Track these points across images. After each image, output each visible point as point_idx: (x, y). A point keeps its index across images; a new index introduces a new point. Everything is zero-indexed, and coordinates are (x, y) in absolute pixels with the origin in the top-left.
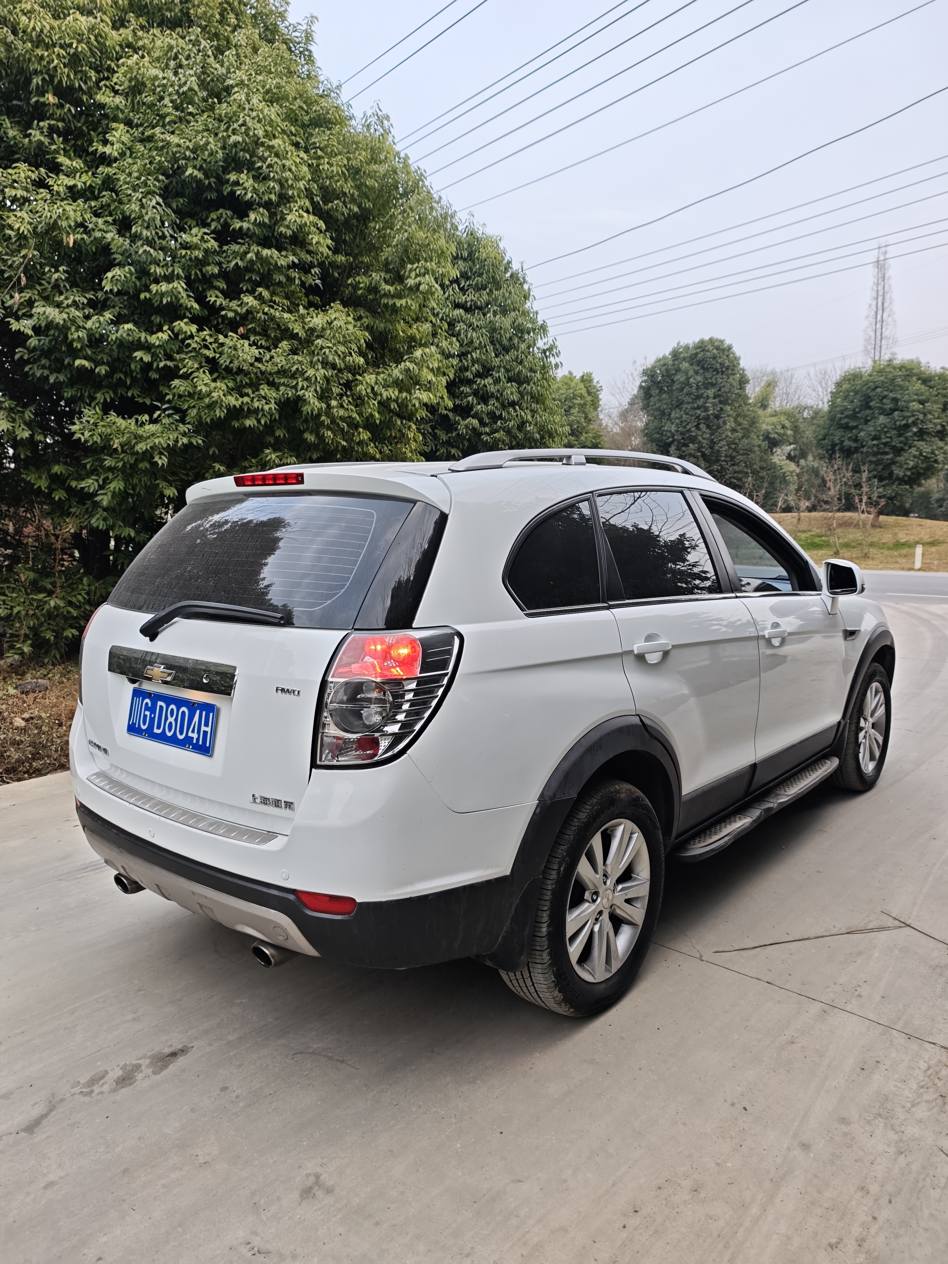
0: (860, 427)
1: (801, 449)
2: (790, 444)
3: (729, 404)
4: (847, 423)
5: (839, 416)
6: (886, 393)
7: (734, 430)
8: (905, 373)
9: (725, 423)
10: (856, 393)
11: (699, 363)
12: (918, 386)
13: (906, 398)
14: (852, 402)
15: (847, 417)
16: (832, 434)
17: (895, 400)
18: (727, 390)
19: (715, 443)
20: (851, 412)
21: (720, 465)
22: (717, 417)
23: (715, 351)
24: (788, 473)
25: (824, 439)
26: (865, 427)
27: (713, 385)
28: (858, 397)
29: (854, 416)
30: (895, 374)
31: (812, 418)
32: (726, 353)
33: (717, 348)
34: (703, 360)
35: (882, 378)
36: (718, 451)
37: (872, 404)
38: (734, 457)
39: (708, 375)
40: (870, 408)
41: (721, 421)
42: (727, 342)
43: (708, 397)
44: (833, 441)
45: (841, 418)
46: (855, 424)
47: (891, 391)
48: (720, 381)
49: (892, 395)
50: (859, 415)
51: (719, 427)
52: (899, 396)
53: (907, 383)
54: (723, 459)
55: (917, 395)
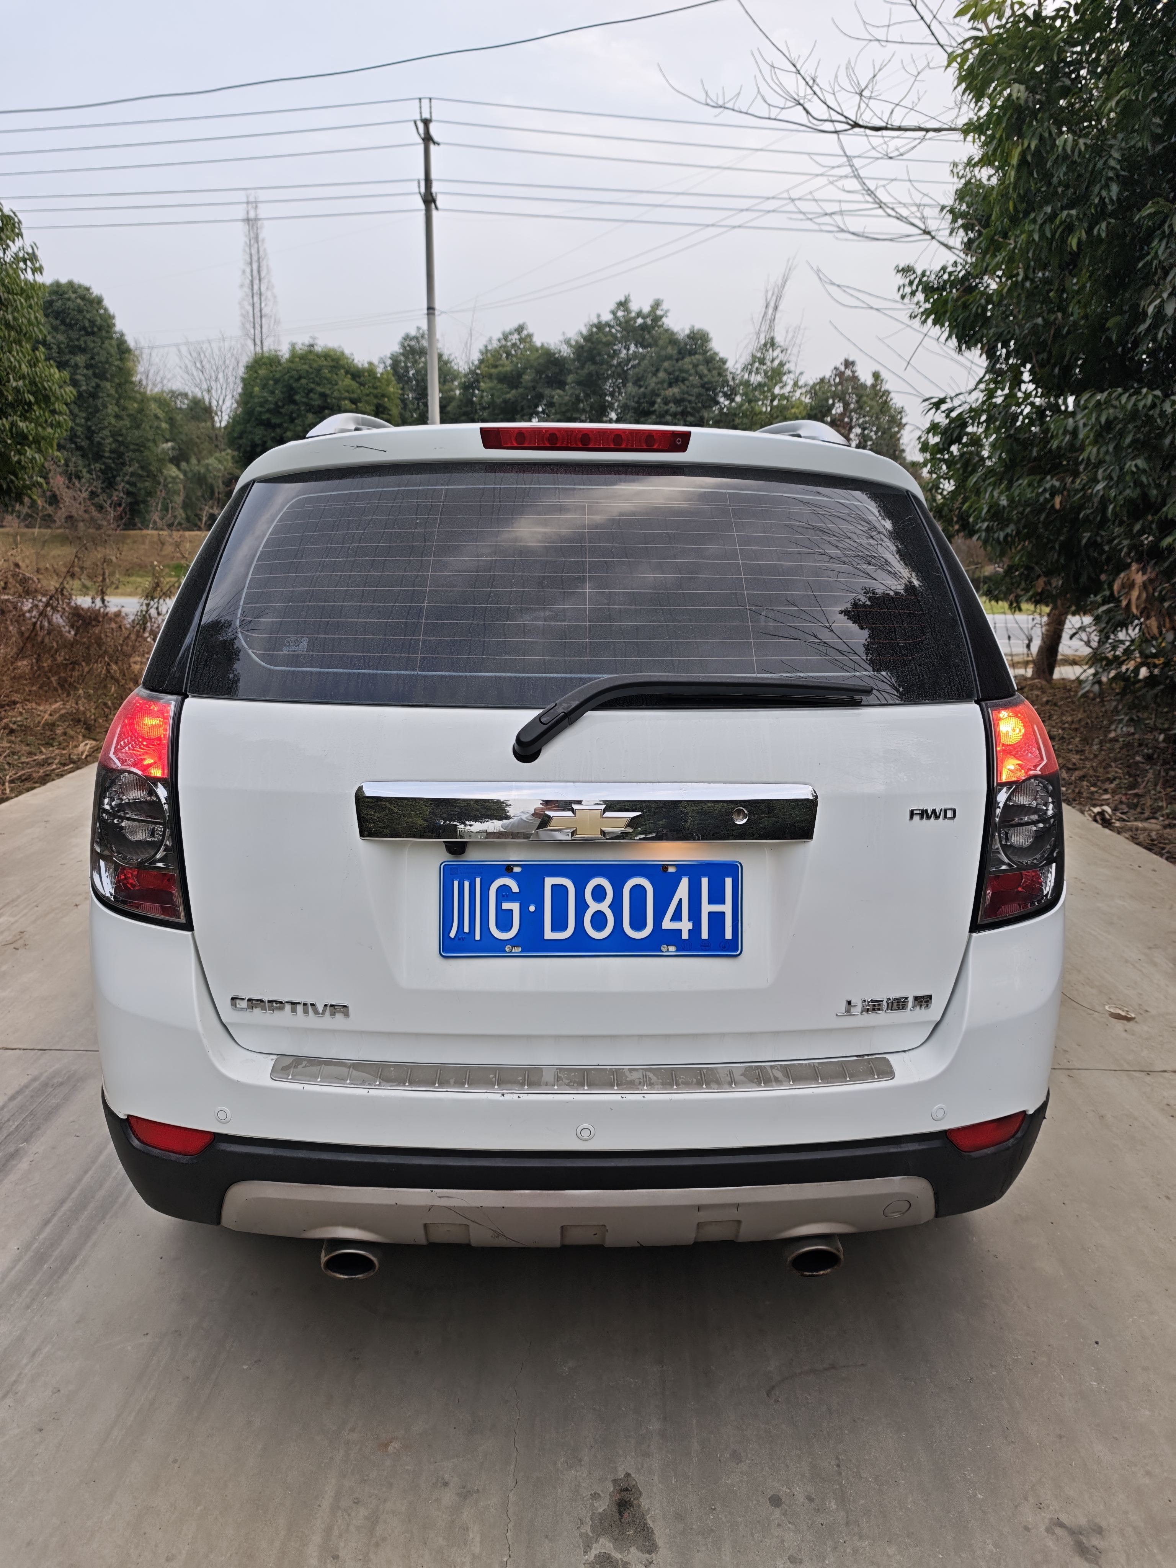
0: (285, 425)
1: (180, 449)
2: (167, 441)
3: (107, 379)
4: (269, 420)
5: (258, 409)
6: (312, 386)
7: (117, 417)
8: (332, 364)
9: (105, 406)
10: (277, 381)
11: (57, 315)
12: (348, 381)
13: (336, 394)
14: (273, 393)
15: (268, 411)
16: (250, 432)
17: (323, 395)
18: (103, 359)
19: (93, 432)
20: (272, 406)
21: (104, 463)
22: (94, 396)
23: (79, 301)
24: (169, 480)
25: (240, 437)
26: (292, 426)
27: (83, 350)
28: (280, 386)
29: (276, 411)
30: (320, 363)
31: (191, 409)
32: (95, 306)
33: (83, 298)
34: (63, 311)
35: (306, 367)
36: (99, 443)
37: (297, 397)
38: (123, 454)
39: (74, 335)
40: (294, 402)
41: (99, 402)
42: (96, 291)
43: (76, 366)
44: (253, 441)
45: (260, 413)
46: (278, 421)
47: (318, 384)
48: (92, 345)
49: (319, 389)
50: (282, 410)
51: (97, 410)
52: (328, 392)
53: (335, 377)
54: (107, 454)
55: (348, 391)
